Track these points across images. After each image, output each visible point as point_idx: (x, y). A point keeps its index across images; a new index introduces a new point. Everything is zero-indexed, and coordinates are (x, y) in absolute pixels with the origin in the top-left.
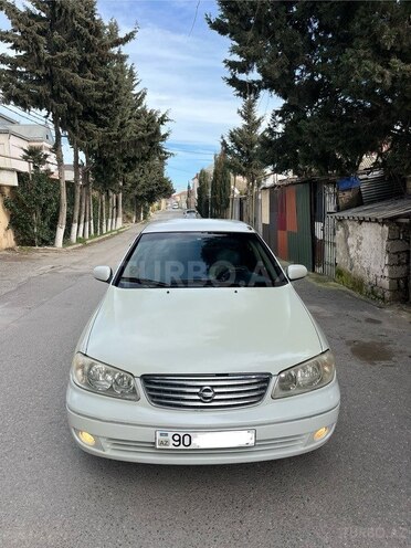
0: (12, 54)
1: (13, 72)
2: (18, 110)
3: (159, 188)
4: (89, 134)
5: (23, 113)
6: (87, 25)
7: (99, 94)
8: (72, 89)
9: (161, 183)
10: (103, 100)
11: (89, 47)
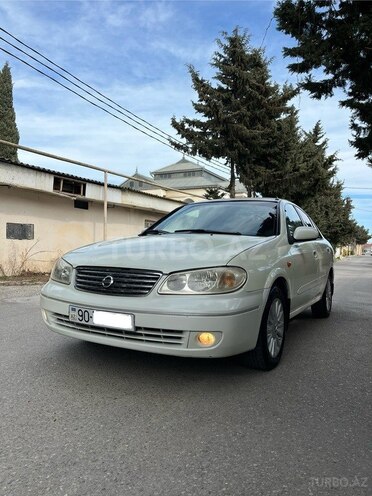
0: (205, 120)
1: (204, 134)
2: (204, 160)
3: (343, 230)
4: (257, 175)
5: (207, 162)
6: (258, 88)
7: (264, 142)
8: (243, 139)
9: (346, 225)
10: (269, 145)
11: (260, 105)
